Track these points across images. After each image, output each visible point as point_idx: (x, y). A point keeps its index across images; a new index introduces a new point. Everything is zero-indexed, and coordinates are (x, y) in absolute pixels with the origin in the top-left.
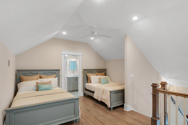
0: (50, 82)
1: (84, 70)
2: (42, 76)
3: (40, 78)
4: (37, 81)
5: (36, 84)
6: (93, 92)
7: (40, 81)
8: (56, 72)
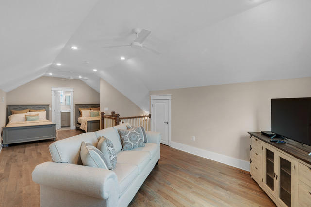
0: (38, 115)
1: (76, 105)
2: (31, 110)
3: (29, 112)
4: (26, 114)
5: (25, 116)
6: (80, 124)
7: (29, 114)
8: (46, 107)
